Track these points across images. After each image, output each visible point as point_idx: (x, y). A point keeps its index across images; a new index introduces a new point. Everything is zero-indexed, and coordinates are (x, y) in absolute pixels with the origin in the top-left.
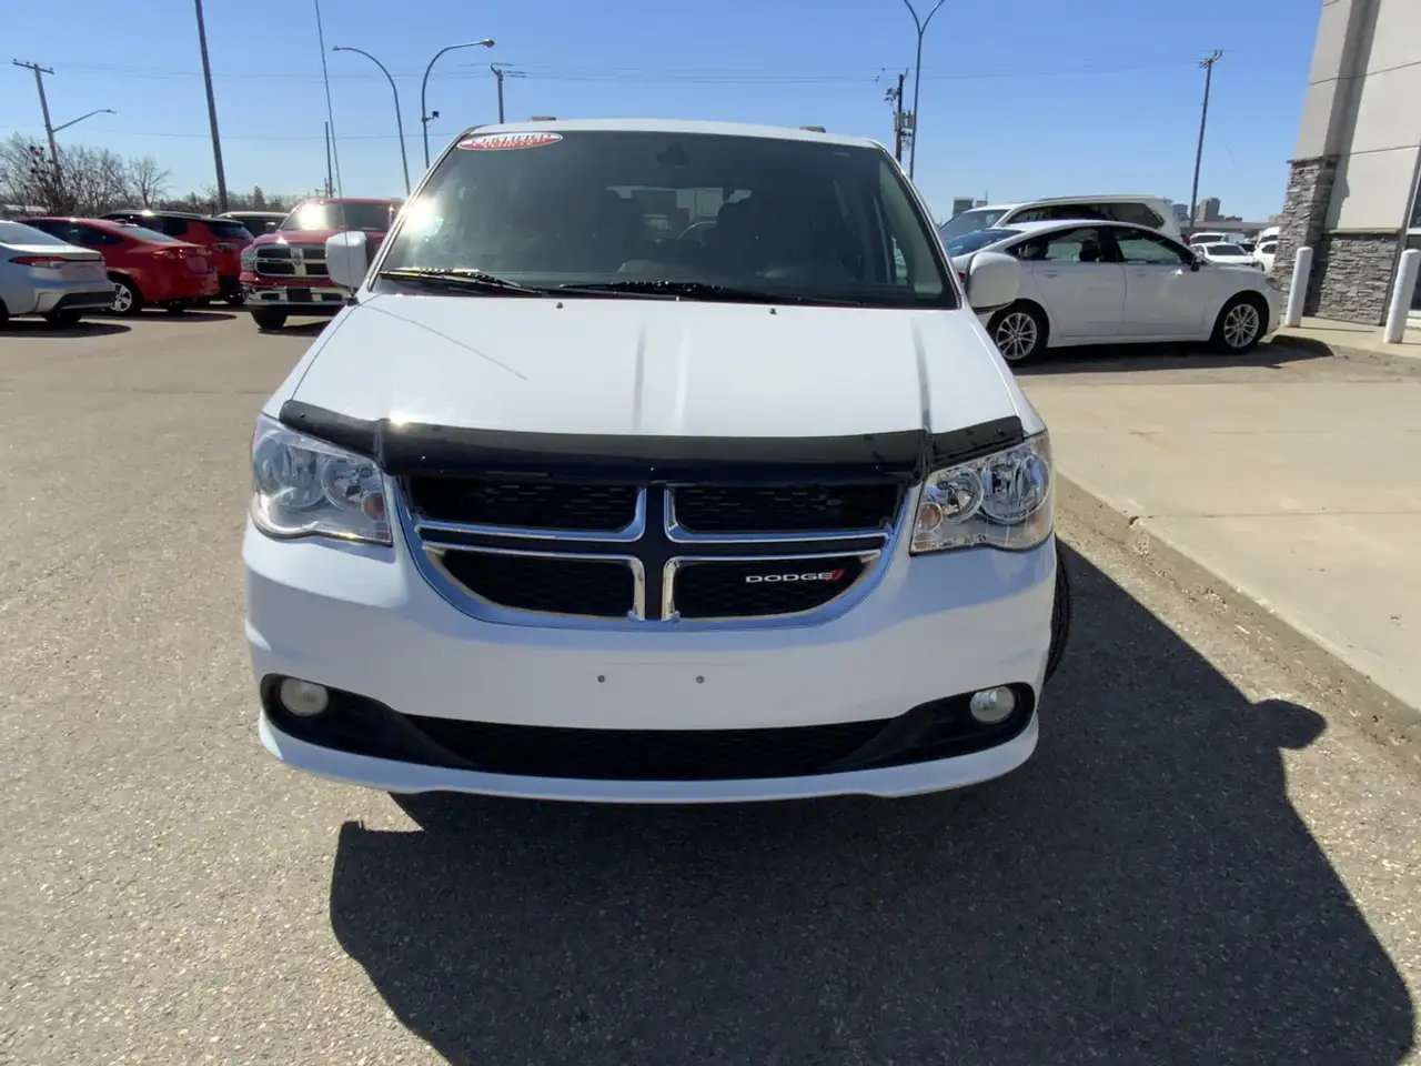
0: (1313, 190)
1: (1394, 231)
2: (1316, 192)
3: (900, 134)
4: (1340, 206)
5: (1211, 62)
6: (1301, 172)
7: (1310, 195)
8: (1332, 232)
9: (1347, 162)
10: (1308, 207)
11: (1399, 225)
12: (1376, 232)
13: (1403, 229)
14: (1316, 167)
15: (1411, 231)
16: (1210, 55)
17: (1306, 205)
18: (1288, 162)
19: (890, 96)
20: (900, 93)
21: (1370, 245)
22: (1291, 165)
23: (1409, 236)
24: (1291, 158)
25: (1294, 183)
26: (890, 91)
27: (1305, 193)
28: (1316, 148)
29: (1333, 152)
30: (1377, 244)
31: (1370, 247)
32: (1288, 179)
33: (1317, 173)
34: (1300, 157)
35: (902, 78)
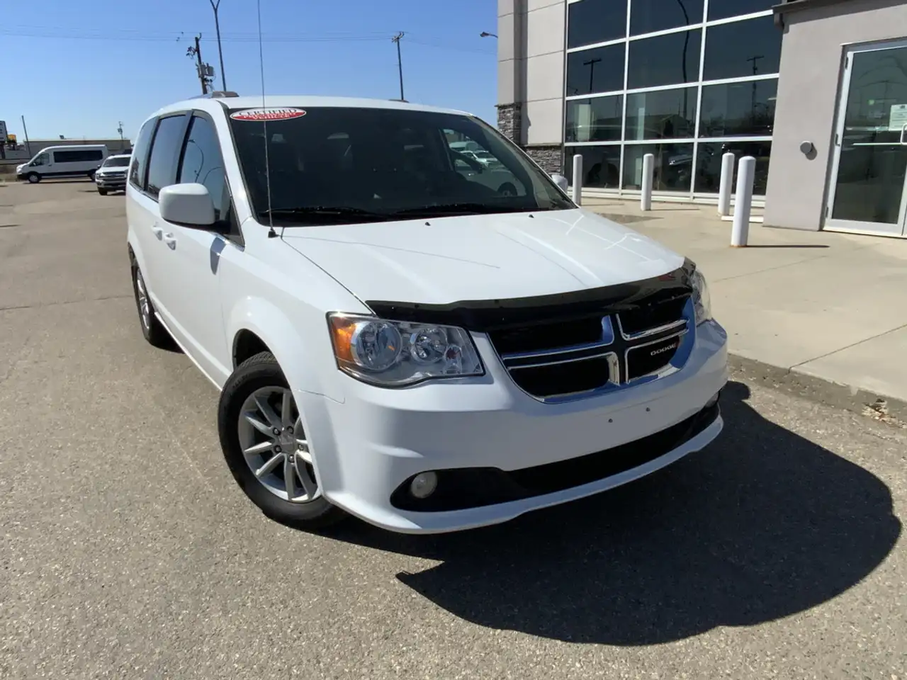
0: (512, 122)
1: (558, 145)
2: (514, 123)
3: (204, 80)
4: (527, 131)
5: (398, 38)
6: (504, 112)
7: (511, 125)
8: (526, 146)
9: (526, 106)
10: (511, 132)
11: (560, 141)
12: (549, 145)
13: (563, 143)
14: (511, 109)
15: (567, 144)
16: (397, 35)
17: (509, 131)
18: (496, 106)
19: (191, 53)
20: (198, 50)
21: (547, 153)
22: (497, 108)
23: (566, 147)
24: (496, 104)
25: (501, 119)
26: (190, 49)
27: (508, 124)
28: (510, 99)
29: (518, 100)
30: (550, 152)
31: (547, 154)
32: (497, 116)
33: (512, 113)
34: (502, 103)
35: (197, 40)
